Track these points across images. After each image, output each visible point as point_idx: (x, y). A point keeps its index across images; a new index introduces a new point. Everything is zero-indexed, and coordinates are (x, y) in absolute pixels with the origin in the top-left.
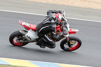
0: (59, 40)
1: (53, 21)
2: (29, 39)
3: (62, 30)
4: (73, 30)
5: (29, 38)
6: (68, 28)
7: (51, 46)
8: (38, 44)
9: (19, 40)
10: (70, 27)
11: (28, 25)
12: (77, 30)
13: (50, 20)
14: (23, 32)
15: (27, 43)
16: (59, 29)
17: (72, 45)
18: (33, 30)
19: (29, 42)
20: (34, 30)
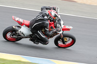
0: (52, 37)
1: (46, 17)
2: (22, 35)
3: (56, 27)
4: (67, 27)
6: (62, 25)
7: (45, 42)
9: (12, 35)
10: (63, 24)
11: (21, 20)
12: (71, 27)
13: (43, 16)
14: (17, 28)
15: (21, 39)
16: (52, 25)
17: (66, 42)
18: (26, 25)
19: (23, 38)
20: (28, 26)
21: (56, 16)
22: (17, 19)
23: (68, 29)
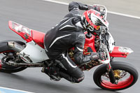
0: (90, 68)
2: (27, 61)
3: (97, 48)
4: (121, 50)
5: (28, 58)
6: (110, 45)
8: (45, 71)
10: (114, 44)
11: (26, 31)
12: (129, 51)
13: (74, 22)
14: (16, 46)
15: (23, 68)
16: (91, 45)
17: (118, 78)
18: (37, 42)
19: (28, 66)
20: (41, 44)
21: (99, 23)
22: (18, 28)
23: (123, 55)
